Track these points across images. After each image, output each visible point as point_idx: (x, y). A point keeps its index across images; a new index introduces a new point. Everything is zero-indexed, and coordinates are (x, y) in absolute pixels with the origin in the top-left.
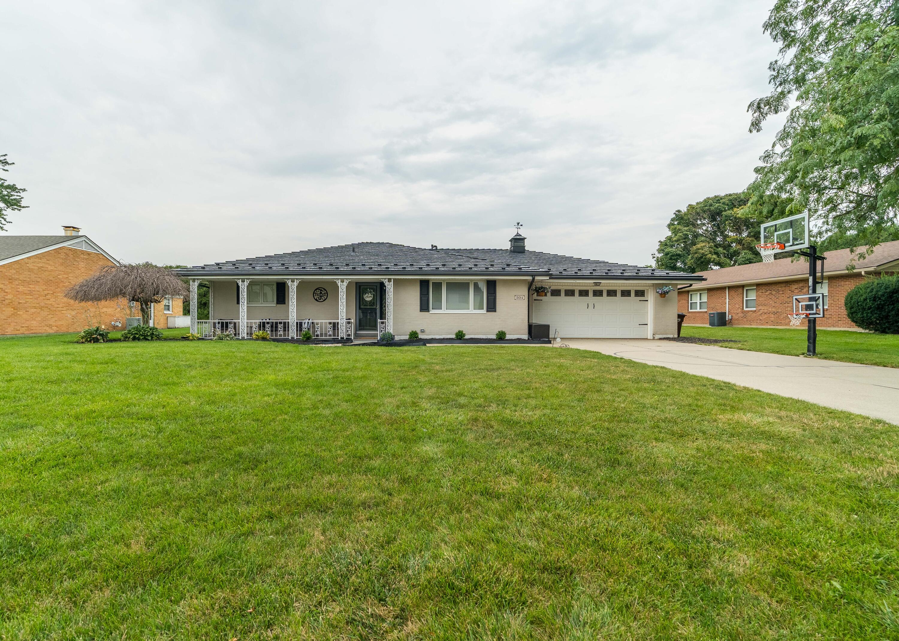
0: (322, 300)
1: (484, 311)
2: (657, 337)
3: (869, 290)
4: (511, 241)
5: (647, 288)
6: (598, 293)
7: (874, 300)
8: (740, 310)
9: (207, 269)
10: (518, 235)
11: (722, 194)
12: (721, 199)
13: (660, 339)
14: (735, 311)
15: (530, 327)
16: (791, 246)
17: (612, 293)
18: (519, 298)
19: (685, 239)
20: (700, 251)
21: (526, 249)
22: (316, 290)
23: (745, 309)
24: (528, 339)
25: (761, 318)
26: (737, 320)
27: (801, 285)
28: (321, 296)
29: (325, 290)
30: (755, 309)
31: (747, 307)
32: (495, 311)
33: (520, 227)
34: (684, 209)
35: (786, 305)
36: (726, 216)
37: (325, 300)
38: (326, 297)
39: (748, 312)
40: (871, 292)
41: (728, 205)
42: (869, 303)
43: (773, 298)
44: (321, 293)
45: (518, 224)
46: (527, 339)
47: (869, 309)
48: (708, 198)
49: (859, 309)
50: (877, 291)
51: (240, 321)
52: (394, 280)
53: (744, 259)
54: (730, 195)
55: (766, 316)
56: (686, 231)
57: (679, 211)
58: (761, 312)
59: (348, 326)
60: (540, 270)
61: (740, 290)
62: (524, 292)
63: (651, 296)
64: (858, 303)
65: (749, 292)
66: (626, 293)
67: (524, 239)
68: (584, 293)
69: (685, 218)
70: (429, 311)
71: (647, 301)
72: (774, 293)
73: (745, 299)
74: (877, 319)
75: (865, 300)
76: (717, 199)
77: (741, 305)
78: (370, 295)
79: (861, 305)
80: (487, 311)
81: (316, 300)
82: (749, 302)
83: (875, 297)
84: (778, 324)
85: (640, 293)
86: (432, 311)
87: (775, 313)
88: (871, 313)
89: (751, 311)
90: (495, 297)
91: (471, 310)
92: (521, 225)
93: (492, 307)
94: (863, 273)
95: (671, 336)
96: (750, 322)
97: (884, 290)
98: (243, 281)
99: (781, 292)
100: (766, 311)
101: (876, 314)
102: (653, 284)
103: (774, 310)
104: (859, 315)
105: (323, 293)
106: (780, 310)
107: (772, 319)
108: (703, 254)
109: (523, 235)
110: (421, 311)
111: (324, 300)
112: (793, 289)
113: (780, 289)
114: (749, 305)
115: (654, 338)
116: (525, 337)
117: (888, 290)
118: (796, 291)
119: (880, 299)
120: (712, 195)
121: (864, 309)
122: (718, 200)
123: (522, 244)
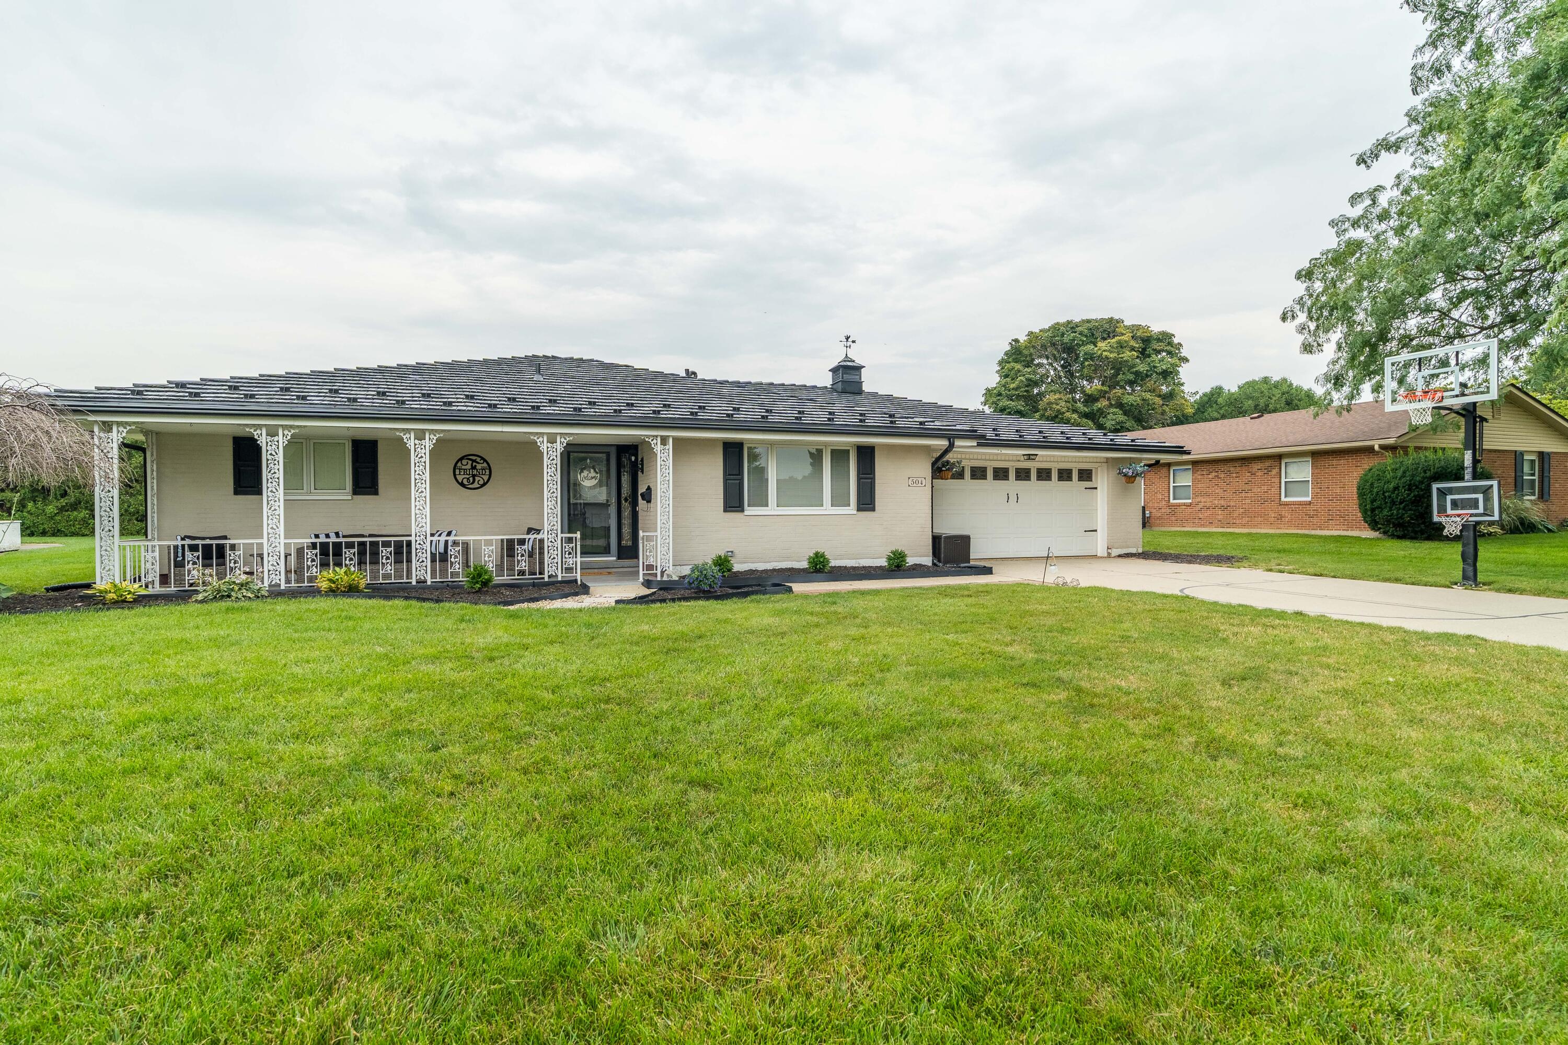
0: (476, 485)
1: (852, 509)
2: (1115, 552)
3: (1399, 473)
4: (834, 371)
5: (1096, 465)
6: (1023, 475)
7: (1409, 489)
8: (1164, 503)
9: (151, 395)
10: (847, 358)
11: (1077, 319)
12: (1077, 326)
13: (1120, 556)
14: (1156, 505)
15: (936, 539)
16: (1457, 396)
17: (1044, 475)
18: (914, 482)
19: (1027, 386)
20: (1054, 406)
21: (866, 388)
22: (461, 459)
23: (1172, 501)
24: (934, 564)
25: (1201, 516)
26: (1159, 518)
27: (1267, 464)
28: (474, 476)
29: (485, 460)
30: (1190, 501)
31: (1174, 499)
32: (873, 509)
33: (853, 345)
34: (1023, 338)
35: (1243, 495)
36: (1086, 354)
37: (484, 484)
38: (486, 478)
39: (1179, 505)
40: (1403, 476)
41: (1086, 336)
42: (1404, 493)
43: (1221, 484)
44: (473, 468)
45: (847, 338)
46: (930, 564)
47: (1401, 503)
48: (1058, 324)
49: (1386, 503)
50: (1413, 476)
51: (265, 541)
52: (676, 440)
53: (1113, 423)
54: (1088, 321)
55: (1209, 512)
56: (1029, 373)
57: (1016, 341)
58: (1201, 505)
59: (568, 547)
60: (958, 427)
61: (1165, 470)
62: (924, 470)
63: (1103, 481)
64: (1384, 492)
65: (1178, 474)
66: (1065, 475)
67: (859, 368)
68: (1001, 474)
69: (1026, 352)
70: (743, 511)
71: (1096, 488)
72: (1222, 476)
73: (1172, 485)
74: (1412, 519)
75: (1396, 488)
76: (1071, 326)
77: (1166, 495)
78: (593, 474)
79: (1390, 497)
80: (859, 509)
81: (462, 484)
82: (1178, 490)
83: (1410, 485)
84: (1229, 525)
85: (1085, 475)
86: (749, 511)
87: (1224, 508)
88: (1404, 509)
89: (1184, 504)
90: (873, 479)
91: (827, 508)
92: (854, 342)
93: (867, 502)
94: (1376, 448)
95: (1134, 551)
96: (1183, 521)
97: (1423, 474)
98: (272, 433)
99: (1234, 475)
100: (1208, 504)
101: (1410, 510)
102: (1107, 459)
103: (1222, 502)
104: (1385, 512)
105: (479, 467)
106: (1232, 504)
107: (1220, 517)
108: (1058, 411)
109: (859, 361)
110: (725, 511)
111: (482, 486)
112: (1254, 470)
113: (1232, 469)
114: (1177, 495)
115: (1109, 554)
116: (927, 561)
117: (1428, 474)
118: (1260, 473)
119: (1417, 487)
120: (1063, 320)
121: (1393, 503)
122: (1072, 328)
123: (858, 377)
